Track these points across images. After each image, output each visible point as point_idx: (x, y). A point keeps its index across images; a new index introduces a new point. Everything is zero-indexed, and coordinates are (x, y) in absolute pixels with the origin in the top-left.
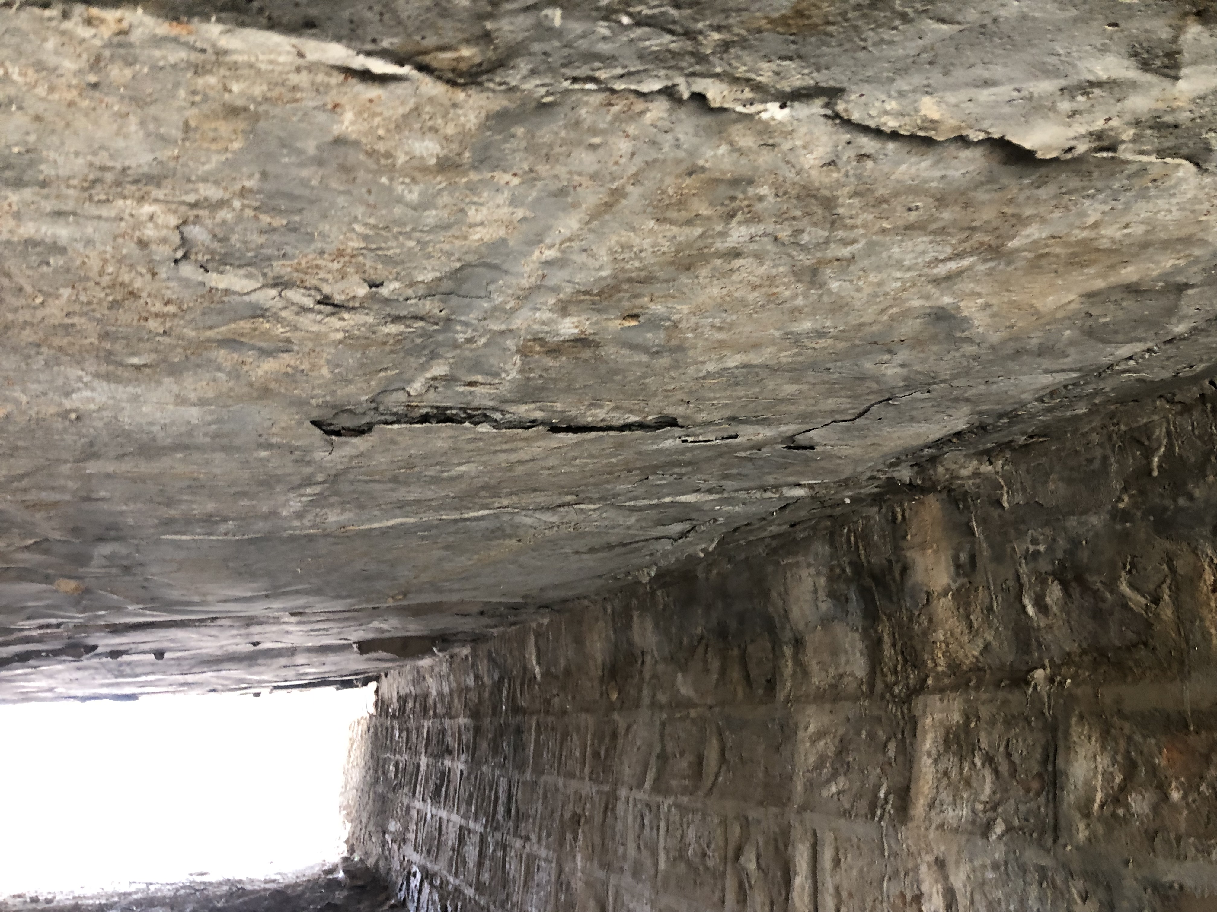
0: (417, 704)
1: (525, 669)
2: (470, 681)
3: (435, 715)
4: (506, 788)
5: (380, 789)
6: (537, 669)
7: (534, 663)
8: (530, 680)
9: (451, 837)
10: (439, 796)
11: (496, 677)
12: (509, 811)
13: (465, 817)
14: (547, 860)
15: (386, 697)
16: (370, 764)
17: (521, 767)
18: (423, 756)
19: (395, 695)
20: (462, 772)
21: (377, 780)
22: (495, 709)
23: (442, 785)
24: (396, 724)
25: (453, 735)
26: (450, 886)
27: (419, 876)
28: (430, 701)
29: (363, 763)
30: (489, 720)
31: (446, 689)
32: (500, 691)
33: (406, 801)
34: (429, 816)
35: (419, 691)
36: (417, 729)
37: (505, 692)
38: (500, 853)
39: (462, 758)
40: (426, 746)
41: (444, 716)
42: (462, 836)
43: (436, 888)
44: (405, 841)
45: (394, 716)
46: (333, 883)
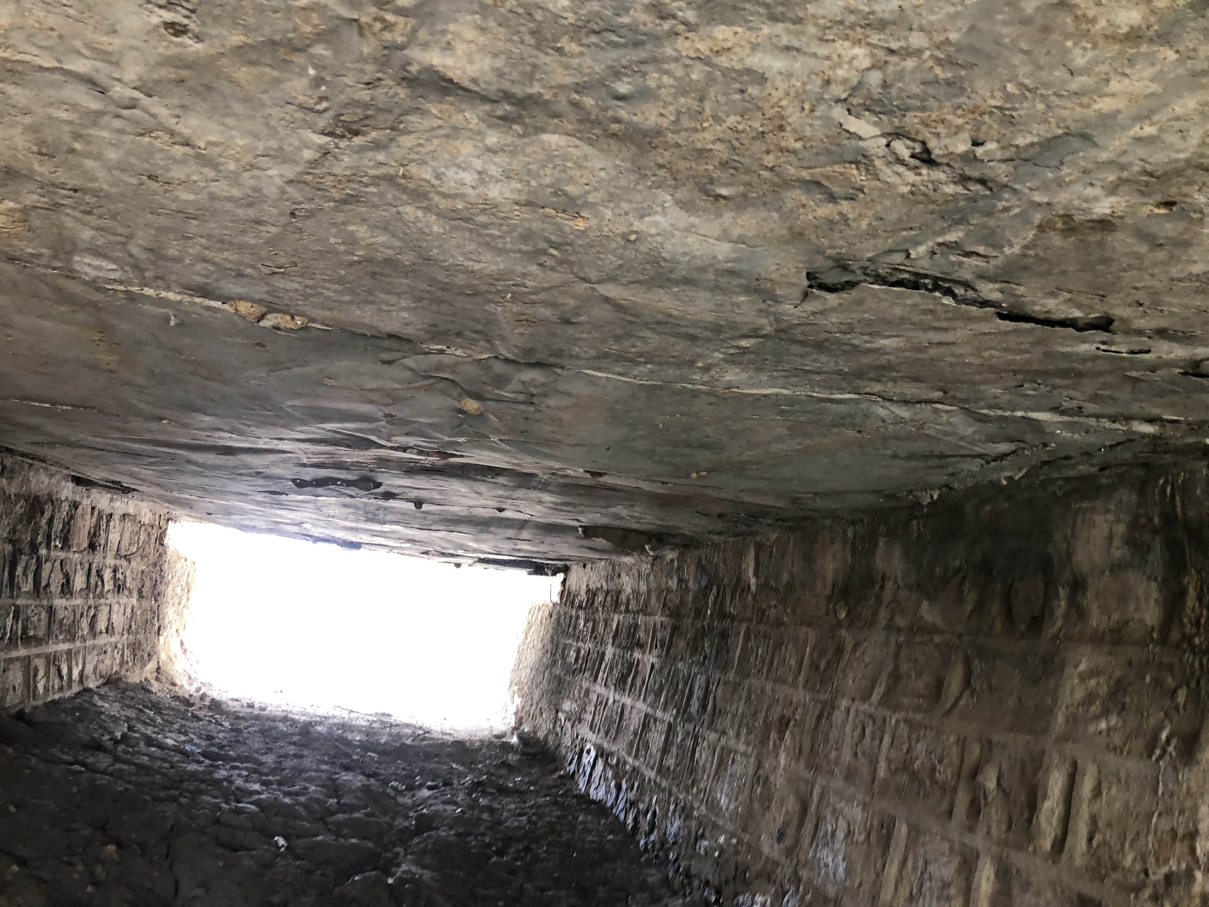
0: (609, 599)
1: (739, 578)
2: (673, 583)
3: (627, 611)
4: (703, 685)
5: (558, 671)
6: (753, 581)
7: (751, 574)
8: (743, 590)
9: (634, 722)
10: (625, 683)
11: (703, 583)
12: (704, 707)
13: (653, 706)
14: (745, 755)
15: (573, 588)
16: (549, 647)
17: (724, 668)
18: (609, 647)
19: (584, 587)
20: (653, 666)
21: (555, 662)
22: (699, 613)
23: (628, 675)
24: (582, 614)
25: (647, 631)
26: (628, 767)
27: (593, 753)
28: (623, 597)
29: (540, 645)
30: (690, 621)
31: (643, 588)
32: (706, 596)
33: (585, 685)
34: (611, 701)
35: (612, 586)
36: (606, 621)
37: (711, 598)
38: (689, 743)
39: (655, 652)
40: (614, 638)
41: (638, 612)
42: (647, 722)
43: (611, 767)
44: (580, 721)
45: (580, 607)
46: (505, 746)
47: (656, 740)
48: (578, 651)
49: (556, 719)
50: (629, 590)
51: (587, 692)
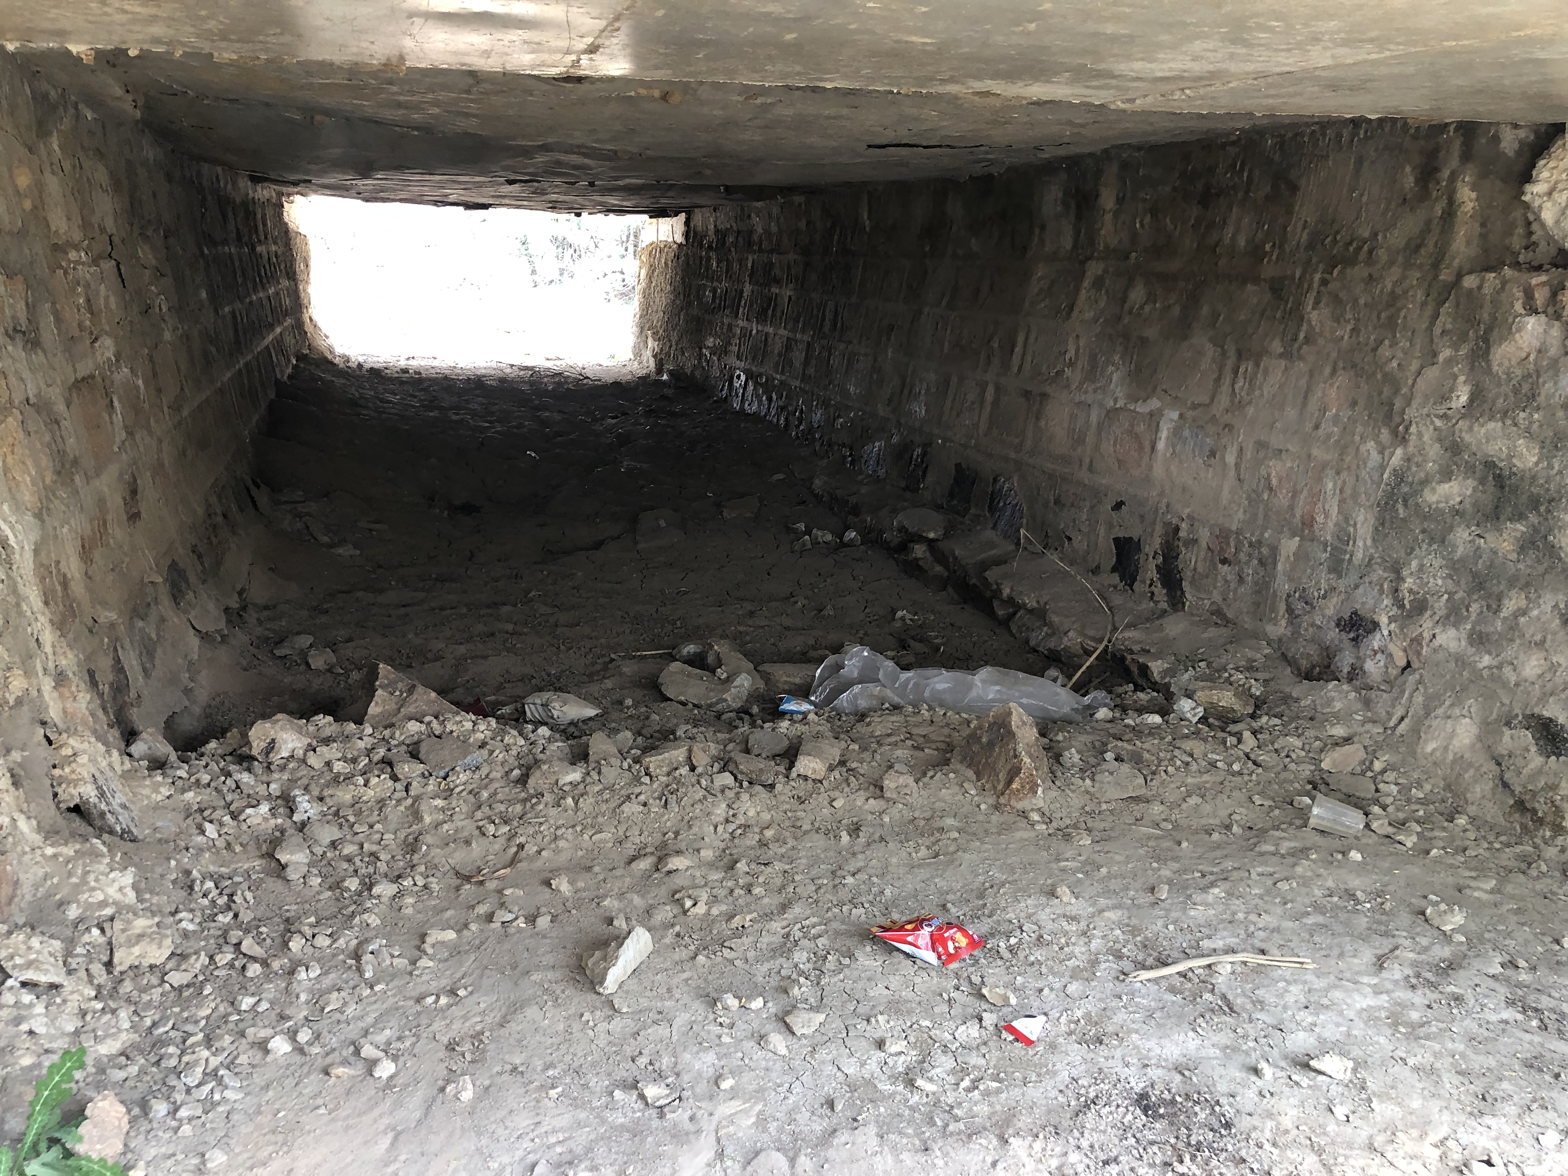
0: (740, 239)
1: (856, 221)
2: (802, 225)
3: (760, 250)
4: (833, 308)
5: (695, 312)
6: (867, 223)
7: (866, 218)
8: (860, 231)
9: (778, 346)
10: (766, 315)
11: (829, 225)
13: (794, 330)
15: (699, 228)
16: (679, 289)
17: (848, 294)
18: (747, 284)
19: (711, 228)
20: (790, 298)
21: (689, 304)
22: (826, 250)
23: (768, 307)
24: (713, 255)
25: (781, 268)
26: (776, 382)
27: (743, 377)
28: (755, 238)
29: (668, 288)
30: (819, 257)
31: (774, 228)
32: (831, 236)
33: (727, 321)
34: (754, 332)
35: (742, 227)
36: (740, 261)
37: (836, 238)
38: (825, 354)
39: (791, 286)
40: (751, 276)
41: (771, 251)
42: (789, 345)
43: (761, 385)
44: (726, 353)
45: (710, 247)
46: (658, 383)
47: (798, 356)
48: (714, 291)
49: (701, 355)
50: (760, 230)
51: (730, 326)
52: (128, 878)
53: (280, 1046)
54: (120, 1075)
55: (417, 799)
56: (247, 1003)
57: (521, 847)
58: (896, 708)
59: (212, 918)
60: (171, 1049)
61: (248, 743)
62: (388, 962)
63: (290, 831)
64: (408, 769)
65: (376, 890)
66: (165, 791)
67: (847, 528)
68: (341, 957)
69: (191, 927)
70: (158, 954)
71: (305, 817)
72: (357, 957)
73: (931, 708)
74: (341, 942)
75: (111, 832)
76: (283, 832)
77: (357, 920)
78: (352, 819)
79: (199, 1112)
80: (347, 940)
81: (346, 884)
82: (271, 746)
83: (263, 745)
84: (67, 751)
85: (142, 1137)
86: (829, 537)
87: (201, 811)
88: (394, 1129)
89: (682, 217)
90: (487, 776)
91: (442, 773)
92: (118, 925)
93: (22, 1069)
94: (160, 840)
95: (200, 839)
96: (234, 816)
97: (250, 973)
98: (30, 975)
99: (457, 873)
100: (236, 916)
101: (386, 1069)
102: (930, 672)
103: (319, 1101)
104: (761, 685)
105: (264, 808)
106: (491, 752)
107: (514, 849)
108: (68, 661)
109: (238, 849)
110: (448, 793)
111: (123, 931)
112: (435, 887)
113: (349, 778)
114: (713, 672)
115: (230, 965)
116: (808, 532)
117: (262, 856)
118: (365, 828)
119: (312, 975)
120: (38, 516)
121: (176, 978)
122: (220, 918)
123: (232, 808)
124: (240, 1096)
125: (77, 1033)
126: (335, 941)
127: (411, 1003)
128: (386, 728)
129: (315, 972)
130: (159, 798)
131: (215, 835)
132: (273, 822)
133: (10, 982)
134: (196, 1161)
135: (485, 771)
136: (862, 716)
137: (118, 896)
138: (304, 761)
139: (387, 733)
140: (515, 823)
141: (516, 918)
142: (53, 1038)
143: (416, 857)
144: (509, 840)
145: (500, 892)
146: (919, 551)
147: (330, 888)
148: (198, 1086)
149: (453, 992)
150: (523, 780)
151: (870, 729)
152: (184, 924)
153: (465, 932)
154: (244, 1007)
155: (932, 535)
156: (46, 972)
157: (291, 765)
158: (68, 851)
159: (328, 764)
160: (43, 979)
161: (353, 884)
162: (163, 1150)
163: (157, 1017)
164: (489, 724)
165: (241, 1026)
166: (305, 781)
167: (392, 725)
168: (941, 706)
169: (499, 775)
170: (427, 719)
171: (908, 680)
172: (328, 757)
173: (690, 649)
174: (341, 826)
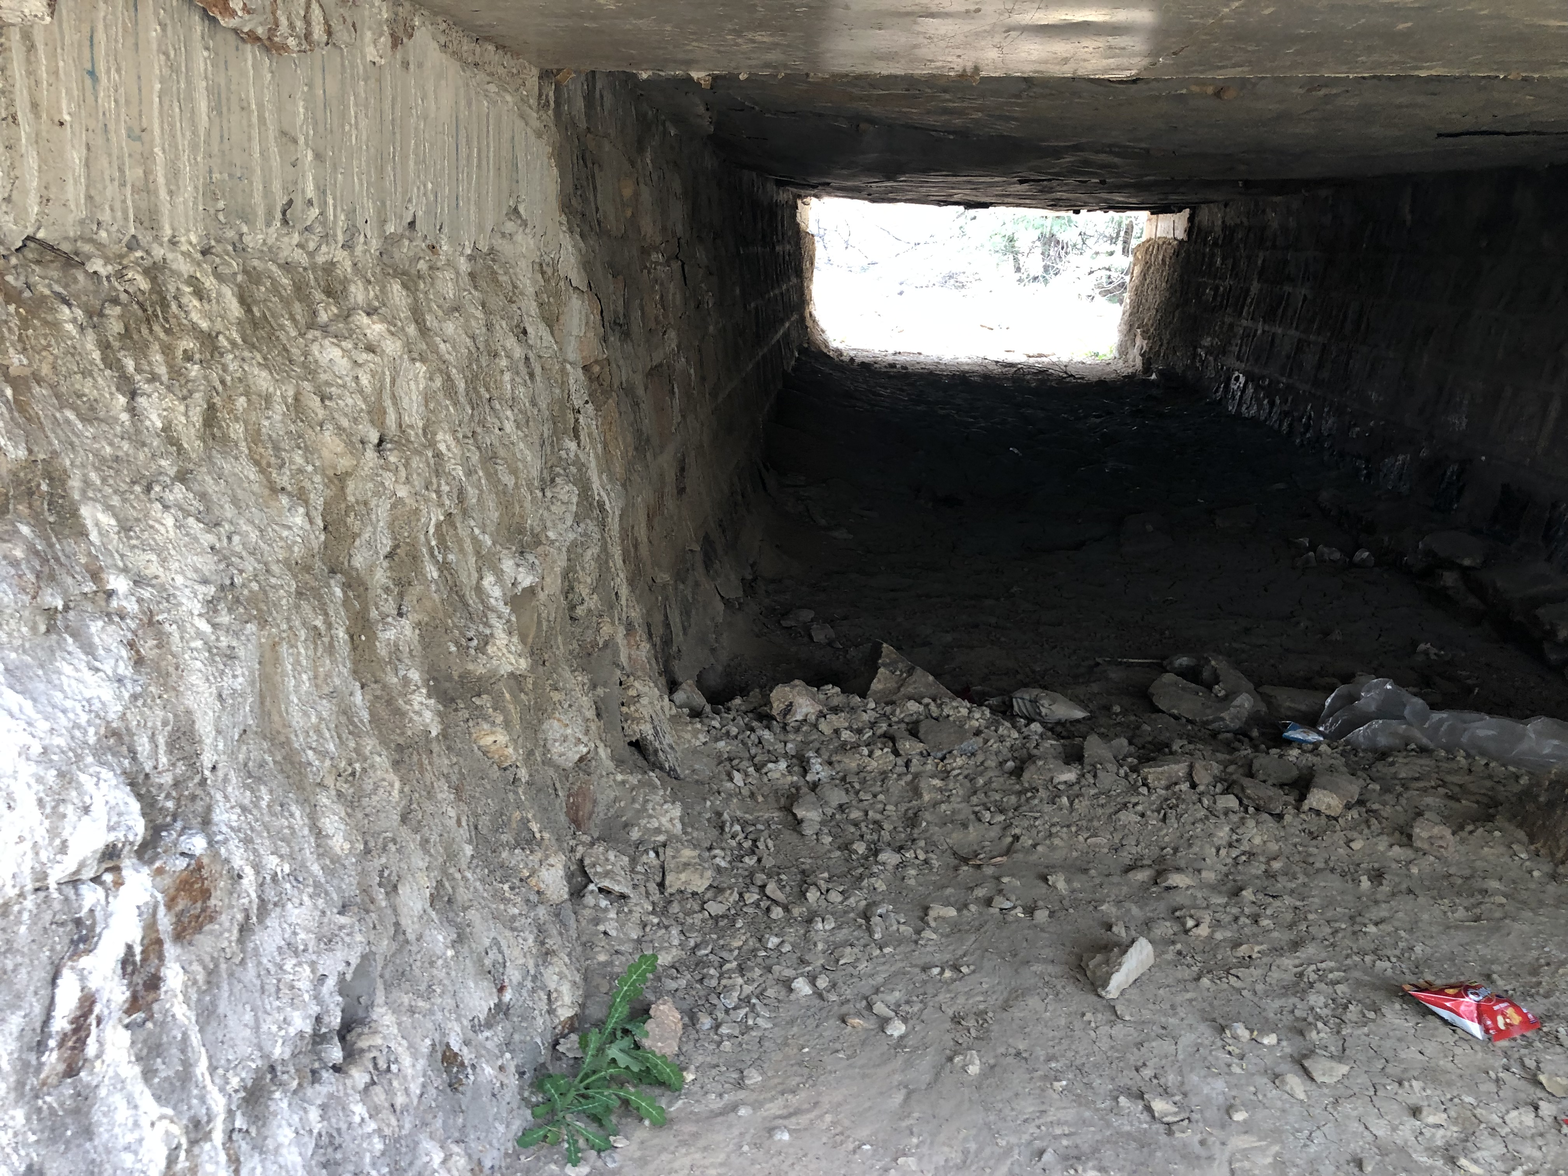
0: (1252, 235)
1: (1395, 215)
2: (1326, 220)
3: (1274, 246)
4: (1358, 309)
5: (1191, 310)
7: (1407, 211)
8: (1398, 226)
9: (1286, 348)
10: (1275, 314)
11: (1360, 218)
12: (1357, 327)
13: (1306, 332)
14: (1394, 360)
15: (1204, 225)
16: (1176, 287)
17: (1377, 293)
18: (1255, 283)
19: (1219, 223)
20: (1305, 297)
21: (1186, 302)
22: (1354, 247)
23: (1278, 306)
24: (1218, 251)
25: (1297, 265)
26: (1281, 385)
27: (1242, 379)
28: (1269, 234)
29: (1165, 286)
30: (1344, 254)
31: (1292, 223)
32: (1362, 231)
33: (1228, 320)
34: (1259, 332)
35: (1254, 222)
36: (1249, 258)
37: (1368, 233)
38: (1343, 357)
39: (1308, 284)
40: (1260, 274)
42: (1300, 347)
43: (1263, 388)
44: (1224, 354)
45: (1215, 244)
46: (1146, 383)
47: (1310, 359)
48: (1216, 289)
49: (1195, 355)
50: (1275, 225)
51: (1231, 326)
52: (676, 811)
53: (802, 987)
54: (672, 985)
55: (916, 776)
56: (773, 942)
57: (1016, 838)
58: (1423, 750)
59: (740, 858)
60: (712, 971)
61: (768, 703)
62: (895, 927)
63: (804, 790)
64: (908, 746)
65: (882, 857)
66: (703, 738)
67: (1358, 547)
68: (852, 915)
69: (723, 864)
70: (700, 884)
71: (816, 778)
72: (867, 919)
73: (1468, 756)
74: (852, 901)
75: (662, 768)
76: (798, 789)
77: (865, 883)
78: (857, 786)
79: (736, 1033)
80: (858, 900)
81: (855, 846)
82: (789, 709)
83: (782, 706)
84: (632, 692)
85: (692, 1043)
86: (1337, 555)
87: (730, 760)
88: (906, 1087)
89: (1187, 211)
90: (982, 763)
91: (940, 755)
92: (669, 852)
93: (599, 964)
94: (697, 781)
95: (729, 785)
96: (758, 770)
97: (773, 916)
98: (606, 883)
99: (955, 853)
100: (759, 860)
101: (897, 1029)
102: (1468, 715)
103: (838, 1046)
104: (1263, 708)
105: (783, 765)
106: (986, 741)
107: (1010, 839)
108: (636, 614)
109: (760, 799)
110: (945, 775)
111: (674, 857)
112: (935, 863)
113: (856, 747)
114: (1210, 688)
115: (757, 905)
116: (1313, 547)
117: (780, 809)
118: (869, 797)
119: (827, 927)
120: (624, 485)
121: (714, 908)
122: (746, 859)
123: (756, 760)
124: (770, 1025)
125: (639, 941)
126: (846, 899)
127: (917, 970)
128: (887, 704)
129: (830, 925)
130: (698, 743)
131: (741, 784)
132: (789, 778)
133: (591, 887)
134: (735, 1075)
135: (980, 758)
136: (1383, 755)
137: (669, 826)
138: (815, 726)
139: (888, 709)
140: (1010, 814)
141: (1014, 907)
142: (621, 942)
143: (916, 831)
144: (1005, 829)
145: (998, 879)
146: (1449, 579)
147: (839, 848)
148: (735, 1009)
149: (956, 968)
150: (1018, 773)
151: (1393, 770)
152: (718, 860)
153: (965, 912)
154: (770, 945)
155: (1467, 562)
156: (619, 883)
157: (805, 729)
158: (634, 780)
159: (837, 731)
160: (617, 888)
161: (860, 848)
162: (709, 1059)
163: (699, 940)
164: (983, 714)
165: (768, 961)
166: (816, 745)
167: (893, 703)
168: (1482, 754)
169: (993, 764)
170: (926, 700)
171: (1441, 722)
172: (837, 725)
173: (1183, 661)
174: (847, 791)
